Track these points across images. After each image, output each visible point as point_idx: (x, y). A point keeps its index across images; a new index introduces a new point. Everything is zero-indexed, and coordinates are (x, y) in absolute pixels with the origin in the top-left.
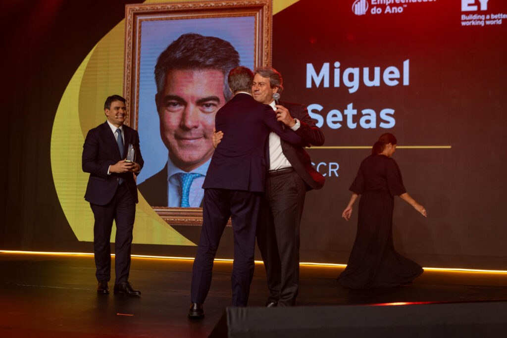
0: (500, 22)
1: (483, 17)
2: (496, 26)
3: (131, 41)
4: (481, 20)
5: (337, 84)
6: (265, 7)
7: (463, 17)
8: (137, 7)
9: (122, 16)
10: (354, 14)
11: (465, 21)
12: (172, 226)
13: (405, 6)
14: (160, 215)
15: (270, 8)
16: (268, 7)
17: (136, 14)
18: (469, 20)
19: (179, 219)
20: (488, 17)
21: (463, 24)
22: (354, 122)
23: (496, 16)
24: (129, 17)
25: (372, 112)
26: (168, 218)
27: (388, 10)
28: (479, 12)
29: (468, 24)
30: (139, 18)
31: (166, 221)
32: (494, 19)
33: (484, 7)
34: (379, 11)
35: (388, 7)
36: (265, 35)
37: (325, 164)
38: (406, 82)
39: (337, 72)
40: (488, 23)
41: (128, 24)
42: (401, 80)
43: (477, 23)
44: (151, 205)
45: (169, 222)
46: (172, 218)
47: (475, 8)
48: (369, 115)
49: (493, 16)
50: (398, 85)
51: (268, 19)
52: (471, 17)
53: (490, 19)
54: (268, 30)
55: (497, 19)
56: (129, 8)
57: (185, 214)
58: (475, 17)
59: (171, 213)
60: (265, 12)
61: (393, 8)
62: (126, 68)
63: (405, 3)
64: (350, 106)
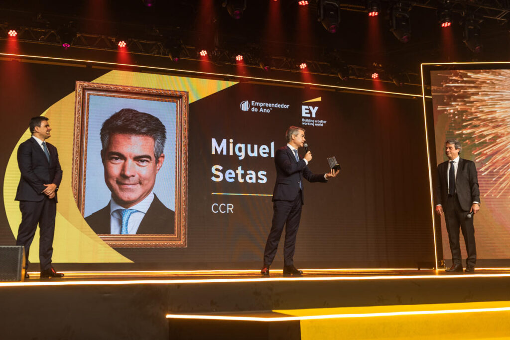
0: (322, 125)
1: (313, 121)
2: (320, 127)
3: (81, 109)
4: (312, 123)
5: (231, 153)
6: (184, 98)
7: (303, 120)
8: (86, 84)
9: (73, 89)
10: (241, 110)
11: (304, 122)
12: (114, 248)
13: (271, 109)
14: (104, 241)
15: (187, 98)
16: (186, 98)
17: (84, 89)
18: (307, 122)
19: (119, 243)
20: (316, 121)
21: (303, 124)
22: (242, 178)
23: (320, 122)
24: (79, 90)
25: (253, 173)
26: (111, 243)
27: (261, 110)
28: (311, 118)
29: (306, 124)
30: (87, 92)
31: (109, 245)
32: (319, 123)
33: (314, 116)
34: (256, 110)
35: (261, 108)
36: (183, 116)
37: (225, 205)
38: (273, 155)
39: (231, 145)
40: (316, 125)
41: (78, 95)
42: (269, 153)
43: (311, 124)
44: (97, 233)
45: (112, 246)
46: (114, 243)
47: (309, 115)
48: (251, 174)
49: (319, 121)
50: (268, 157)
51: (186, 106)
52: (307, 120)
53: (317, 123)
54: (186, 114)
55: (321, 123)
56: (79, 84)
57: (124, 239)
58: (309, 120)
59: (113, 239)
60: (184, 101)
61: (264, 110)
62: (76, 128)
63: (271, 107)
64: (240, 168)
